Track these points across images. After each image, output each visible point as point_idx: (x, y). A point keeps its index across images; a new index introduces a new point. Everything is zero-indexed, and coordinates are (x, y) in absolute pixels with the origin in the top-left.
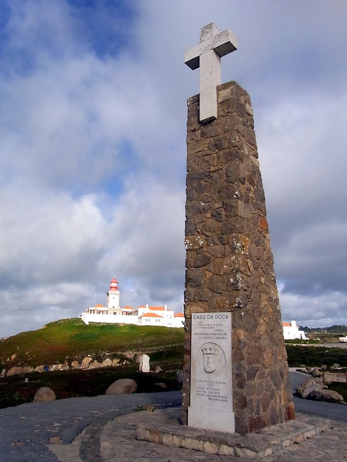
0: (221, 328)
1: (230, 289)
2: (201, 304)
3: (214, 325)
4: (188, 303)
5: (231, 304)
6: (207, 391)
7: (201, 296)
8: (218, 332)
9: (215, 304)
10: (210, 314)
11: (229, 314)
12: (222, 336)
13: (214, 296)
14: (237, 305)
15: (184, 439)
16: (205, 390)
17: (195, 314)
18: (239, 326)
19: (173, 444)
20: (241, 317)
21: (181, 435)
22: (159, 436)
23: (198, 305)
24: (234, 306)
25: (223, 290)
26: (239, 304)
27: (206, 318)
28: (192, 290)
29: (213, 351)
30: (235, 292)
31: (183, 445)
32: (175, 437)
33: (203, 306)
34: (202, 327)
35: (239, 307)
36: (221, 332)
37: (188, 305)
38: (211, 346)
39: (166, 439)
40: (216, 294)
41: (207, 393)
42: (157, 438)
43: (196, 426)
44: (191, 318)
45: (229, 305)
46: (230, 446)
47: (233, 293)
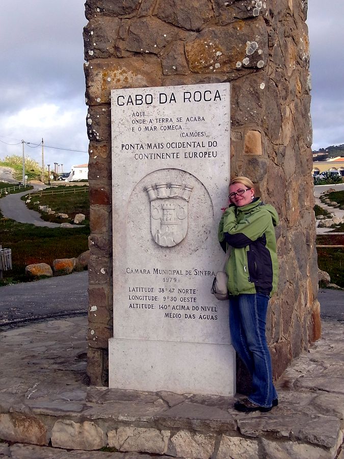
0: (198, 127)
1: (226, 16)
2: (136, 62)
3: (179, 120)
4: (98, 61)
5: (230, 61)
6: (161, 296)
7: (138, 40)
8: (190, 140)
9: (181, 60)
10: (168, 90)
11: (225, 89)
12: (203, 150)
13: (176, 38)
14: (246, 61)
15: (116, 429)
16: (156, 293)
17: (121, 92)
18: (251, 122)
19: (81, 443)
20: (256, 95)
21: (104, 420)
22: (41, 427)
23: (129, 66)
24: (239, 65)
25: (206, 21)
26: (255, 57)
27: (156, 102)
28: (109, 26)
29: (177, 192)
30: (243, 23)
31: (112, 443)
32: (87, 425)
33: (146, 68)
34: (143, 126)
35: (253, 69)
36: (199, 139)
37: (99, 66)
38: (172, 177)
39: (61, 434)
40: (183, 34)
41: (161, 302)
42: (34, 432)
43: (132, 385)
44: (108, 104)
45: (224, 63)
46: (250, 438)
47: (235, 28)
